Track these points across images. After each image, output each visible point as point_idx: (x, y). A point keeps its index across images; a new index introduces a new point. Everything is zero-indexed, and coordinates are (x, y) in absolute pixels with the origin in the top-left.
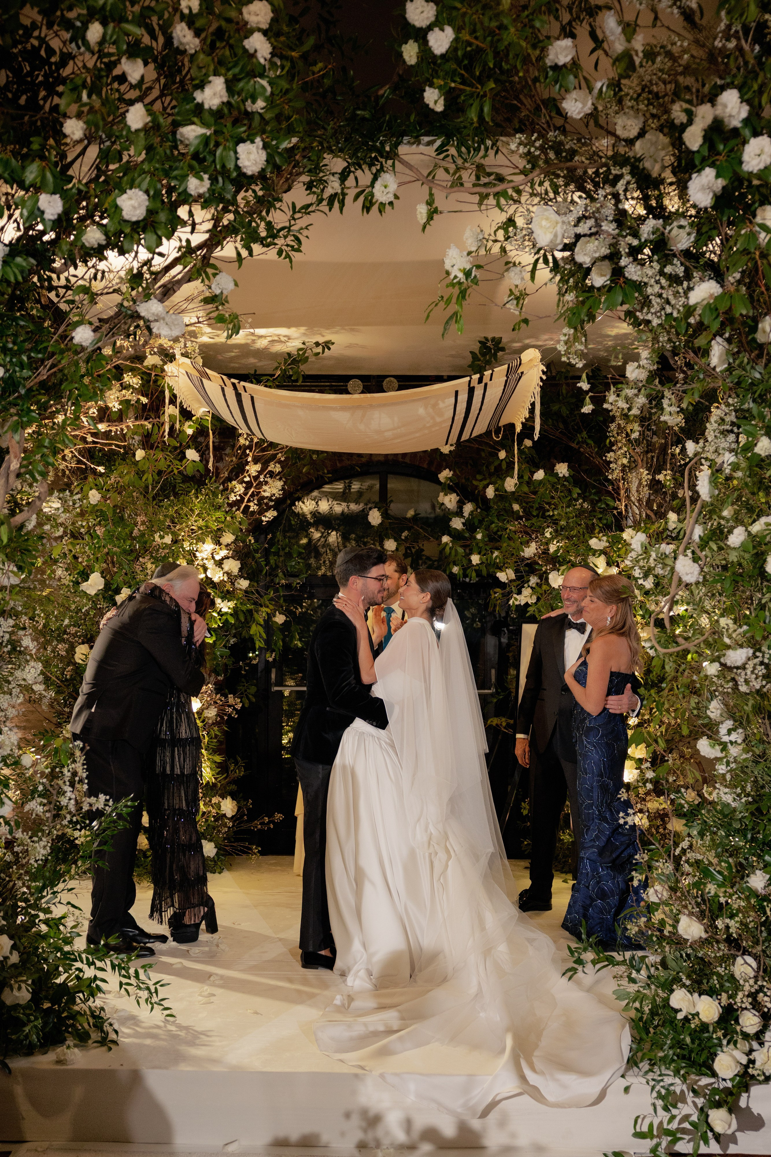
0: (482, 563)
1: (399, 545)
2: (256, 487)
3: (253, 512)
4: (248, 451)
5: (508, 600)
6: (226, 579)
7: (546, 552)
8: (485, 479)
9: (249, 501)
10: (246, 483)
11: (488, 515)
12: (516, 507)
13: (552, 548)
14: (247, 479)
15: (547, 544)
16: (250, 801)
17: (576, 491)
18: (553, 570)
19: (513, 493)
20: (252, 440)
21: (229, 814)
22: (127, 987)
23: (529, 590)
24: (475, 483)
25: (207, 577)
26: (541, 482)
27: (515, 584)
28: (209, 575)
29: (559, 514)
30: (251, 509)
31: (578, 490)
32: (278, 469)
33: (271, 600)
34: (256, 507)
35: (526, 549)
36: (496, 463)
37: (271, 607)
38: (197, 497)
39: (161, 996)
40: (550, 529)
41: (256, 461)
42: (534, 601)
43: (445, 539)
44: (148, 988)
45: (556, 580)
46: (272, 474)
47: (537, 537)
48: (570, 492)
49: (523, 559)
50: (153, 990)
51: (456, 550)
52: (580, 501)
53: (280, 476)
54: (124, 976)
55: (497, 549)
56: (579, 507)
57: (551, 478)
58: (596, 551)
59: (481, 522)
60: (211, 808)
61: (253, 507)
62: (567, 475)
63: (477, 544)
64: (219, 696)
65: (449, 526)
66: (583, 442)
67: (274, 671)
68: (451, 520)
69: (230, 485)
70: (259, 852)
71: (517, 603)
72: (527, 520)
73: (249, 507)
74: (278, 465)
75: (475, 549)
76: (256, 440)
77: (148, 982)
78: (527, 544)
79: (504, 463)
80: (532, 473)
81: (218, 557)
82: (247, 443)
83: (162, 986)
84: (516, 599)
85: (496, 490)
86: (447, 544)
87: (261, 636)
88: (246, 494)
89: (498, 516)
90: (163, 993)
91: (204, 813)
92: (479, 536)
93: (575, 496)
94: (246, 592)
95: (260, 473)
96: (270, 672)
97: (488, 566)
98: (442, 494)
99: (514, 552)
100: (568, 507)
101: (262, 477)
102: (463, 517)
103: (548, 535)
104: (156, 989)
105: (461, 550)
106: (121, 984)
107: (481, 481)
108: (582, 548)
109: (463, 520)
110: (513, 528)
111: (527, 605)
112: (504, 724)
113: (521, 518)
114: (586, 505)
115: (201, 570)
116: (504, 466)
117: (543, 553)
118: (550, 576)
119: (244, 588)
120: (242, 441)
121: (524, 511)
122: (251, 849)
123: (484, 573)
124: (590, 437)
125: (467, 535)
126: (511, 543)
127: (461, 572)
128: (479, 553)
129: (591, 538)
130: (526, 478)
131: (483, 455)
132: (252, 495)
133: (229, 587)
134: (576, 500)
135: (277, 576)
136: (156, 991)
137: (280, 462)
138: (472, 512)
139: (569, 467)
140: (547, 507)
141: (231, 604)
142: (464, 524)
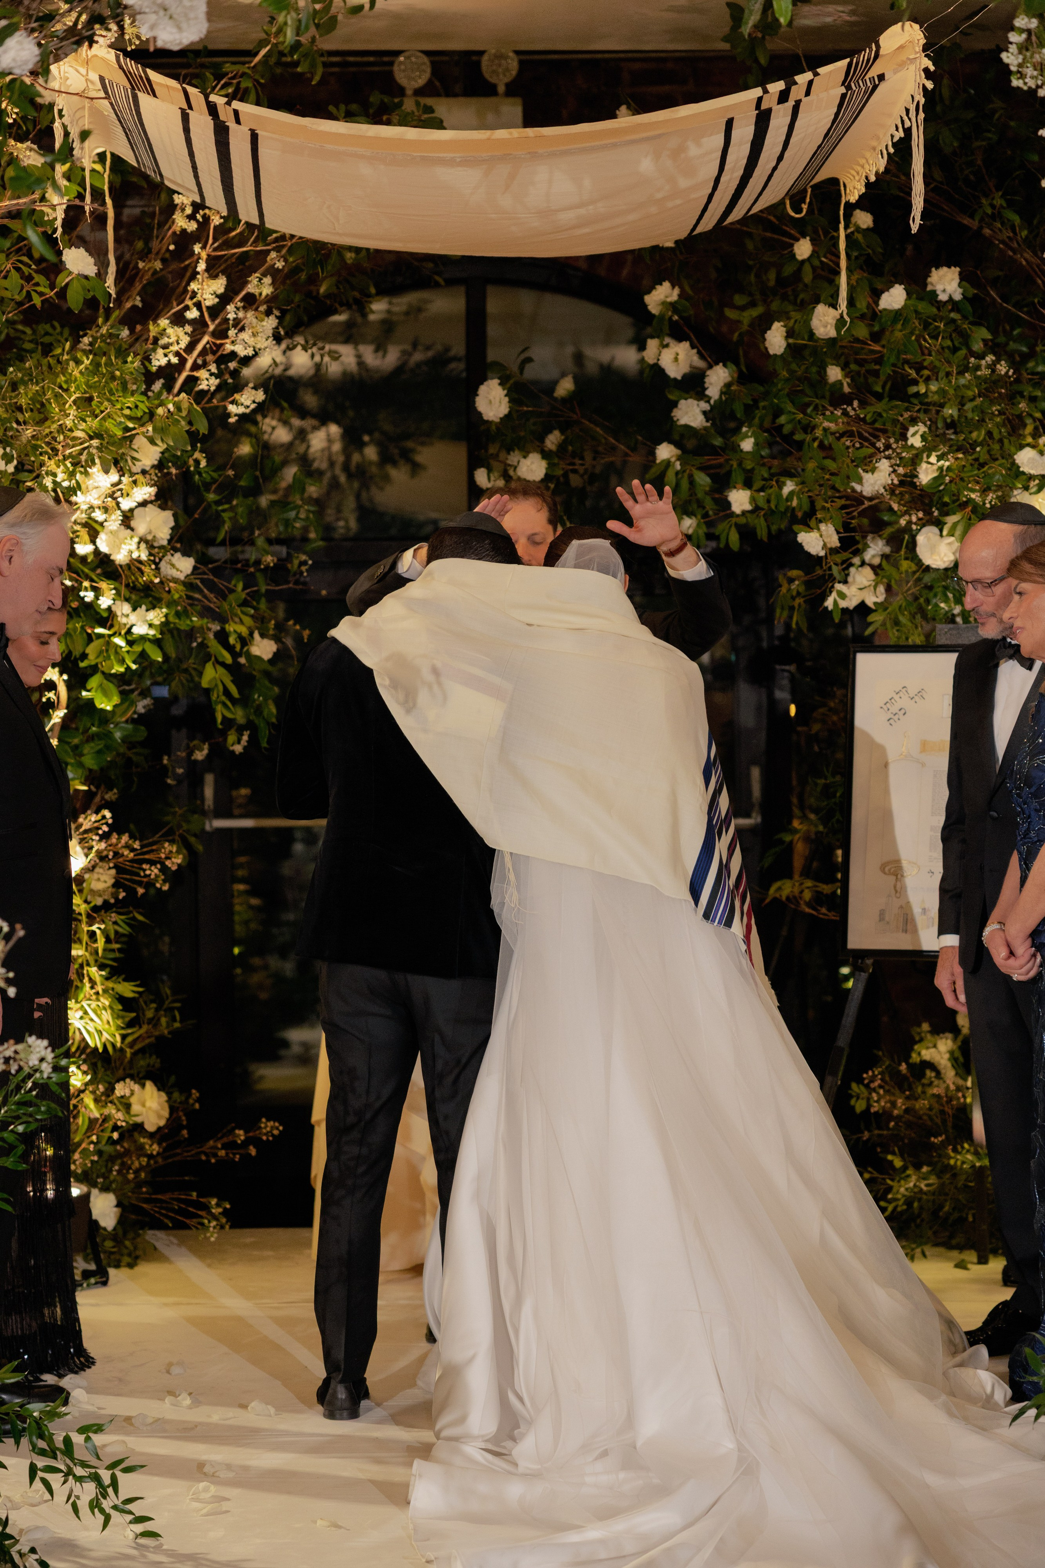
0: (756, 509)
1: (551, 466)
2: (214, 334)
3: (203, 393)
4: (197, 248)
5: (824, 597)
6: (144, 557)
7: (908, 481)
8: (753, 304)
9: (195, 367)
10: (192, 322)
11: (766, 395)
12: (834, 373)
13: (926, 474)
14: (192, 314)
15: (915, 461)
16: (195, 1094)
17: (980, 335)
18: (923, 523)
19: (832, 341)
20: (206, 219)
21: (150, 1127)
22: (48, 1476)
23: (867, 572)
24: (730, 313)
25: (97, 552)
26: (897, 315)
27: (838, 558)
28: (104, 548)
29: (942, 392)
30: (203, 386)
31: (984, 333)
32: (267, 290)
33: (245, 603)
34: (214, 382)
35: (867, 477)
36: (788, 270)
37: (248, 621)
38: (78, 362)
39: (123, 1496)
40: (922, 428)
41: (212, 271)
42: (881, 598)
43: (665, 452)
44: (96, 1478)
45: (933, 549)
46: (250, 301)
47: (888, 447)
48: (966, 338)
49: (859, 499)
50: (107, 1481)
51: (691, 478)
52: (990, 358)
53: (272, 304)
54: (42, 1453)
55: (791, 475)
56: (984, 372)
57: (922, 307)
58: (1031, 477)
59: (749, 410)
60: (111, 1110)
61: (207, 381)
62: (958, 297)
63: (740, 464)
64: (125, 838)
65: (671, 421)
66: (993, 217)
67: (209, 779)
68: (675, 404)
69: (153, 330)
70: (225, 1213)
71: (843, 604)
72: (863, 404)
73: (196, 380)
74: (268, 280)
75: (738, 476)
76: (216, 221)
77: (93, 1461)
78: (868, 463)
79: (807, 268)
80: (877, 294)
81: (126, 504)
82: (192, 226)
83: (127, 1470)
84: (842, 596)
85: (790, 334)
86: (668, 464)
87: (227, 692)
88: (190, 348)
89: (793, 395)
90: (128, 1484)
91: (92, 1122)
92: (747, 445)
93: (977, 346)
94: (188, 585)
95: (225, 299)
96: (201, 783)
97: (770, 514)
98: (652, 344)
99: (837, 482)
100: (961, 373)
101: (230, 308)
102: (708, 399)
103: (916, 441)
104: (114, 1479)
105: (703, 480)
106: (33, 1471)
107: (743, 308)
108: (998, 471)
109: (705, 406)
110: (832, 426)
111: (863, 609)
112: (807, 895)
113: (847, 400)
114: (1002, 368)
115: (84, 533)
116: (808, 276)
117: (902, 483)
118: (921, 539)
119: (182, 577)
120: (181, 222)
121: (853, 384)
122: (206, 1208)
123: (762, 533)
124: (1010, 204)
125: (718, 442)
126: (829, 463)
127: (704, 529)
128: (748, 484)
129: (1021, 447)
130: (862, 304)
131: (750, 245)
132: (204, 352)
133: (149, 575)
134: (982, 357)
135: (252, 543)
136: (114, 1483)
137: (273, 272)
138: (728, 385)
139: (963, 277)
140: (913, 373)
141: (157, 616)
142: (705, 413)
